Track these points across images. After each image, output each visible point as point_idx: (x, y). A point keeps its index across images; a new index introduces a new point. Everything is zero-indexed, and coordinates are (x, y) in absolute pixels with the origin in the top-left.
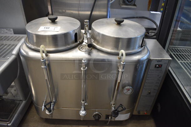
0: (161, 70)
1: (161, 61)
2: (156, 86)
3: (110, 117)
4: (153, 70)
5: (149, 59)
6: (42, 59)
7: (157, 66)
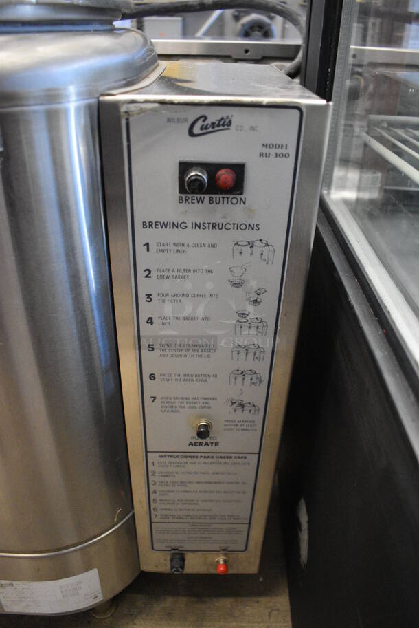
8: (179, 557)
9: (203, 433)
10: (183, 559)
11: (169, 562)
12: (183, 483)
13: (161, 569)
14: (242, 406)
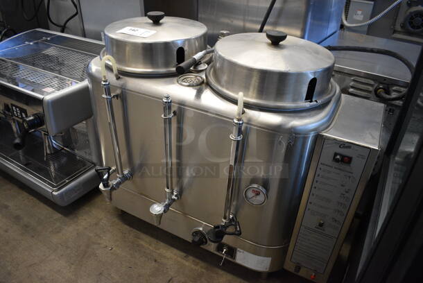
0: (352, 173)
1: (349, 147)
2: (339, 211)
3: (225, 250)
4: (329, 166)
5: (319, 135)
6: (104, 82)
7: (338, 157)
8: (298, 268)
9: (321, 225)
10: (300, 269)
11: (294, 269)
12: (309, 240)
13: (290, 270)
14: (336, 221)
